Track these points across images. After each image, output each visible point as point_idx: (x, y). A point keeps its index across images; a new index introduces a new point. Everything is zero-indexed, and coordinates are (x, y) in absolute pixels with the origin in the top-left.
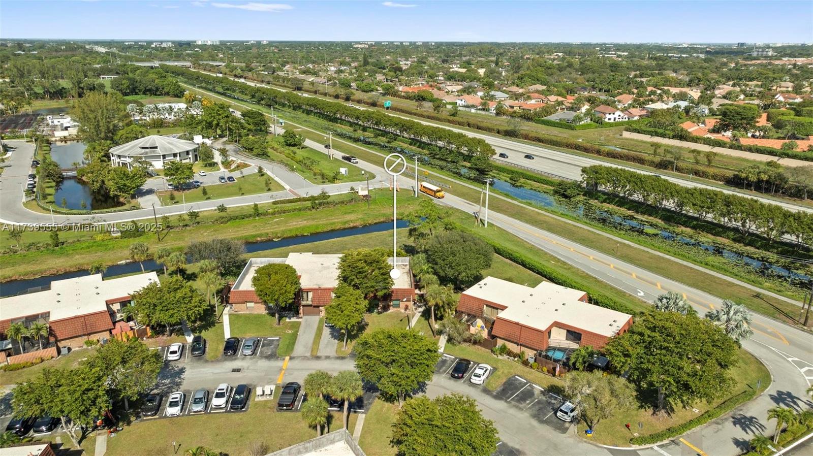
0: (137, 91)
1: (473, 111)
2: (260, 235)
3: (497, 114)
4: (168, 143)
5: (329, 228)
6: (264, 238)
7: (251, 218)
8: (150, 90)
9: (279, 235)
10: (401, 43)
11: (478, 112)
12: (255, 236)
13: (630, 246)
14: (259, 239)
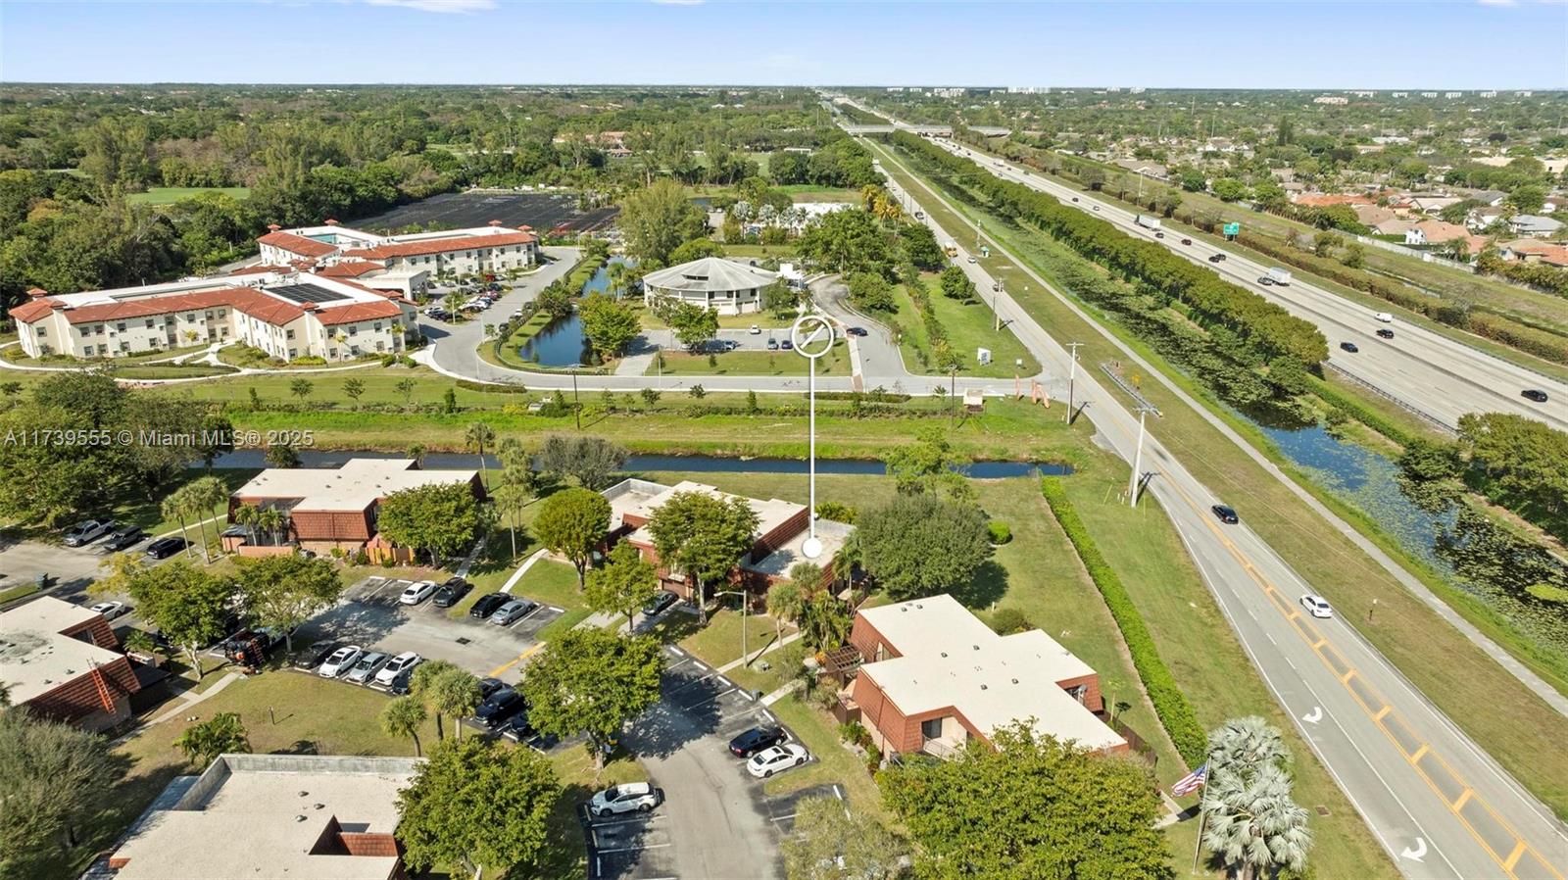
0: (807, 177)
1: (1427, 257)
2: (723, 447)
3: (1479, 270)
4: (729, 273)
5: (848, 455)
6: (728, 452)
7: (744, 415)
8: (828, 177)
9: (755, 451)
10: (1442, 94)
11: (1439, 261)
12: (715, 446)
13: (1428, 612)
14: (719, 452)
